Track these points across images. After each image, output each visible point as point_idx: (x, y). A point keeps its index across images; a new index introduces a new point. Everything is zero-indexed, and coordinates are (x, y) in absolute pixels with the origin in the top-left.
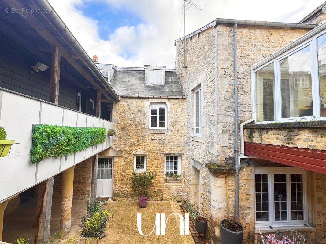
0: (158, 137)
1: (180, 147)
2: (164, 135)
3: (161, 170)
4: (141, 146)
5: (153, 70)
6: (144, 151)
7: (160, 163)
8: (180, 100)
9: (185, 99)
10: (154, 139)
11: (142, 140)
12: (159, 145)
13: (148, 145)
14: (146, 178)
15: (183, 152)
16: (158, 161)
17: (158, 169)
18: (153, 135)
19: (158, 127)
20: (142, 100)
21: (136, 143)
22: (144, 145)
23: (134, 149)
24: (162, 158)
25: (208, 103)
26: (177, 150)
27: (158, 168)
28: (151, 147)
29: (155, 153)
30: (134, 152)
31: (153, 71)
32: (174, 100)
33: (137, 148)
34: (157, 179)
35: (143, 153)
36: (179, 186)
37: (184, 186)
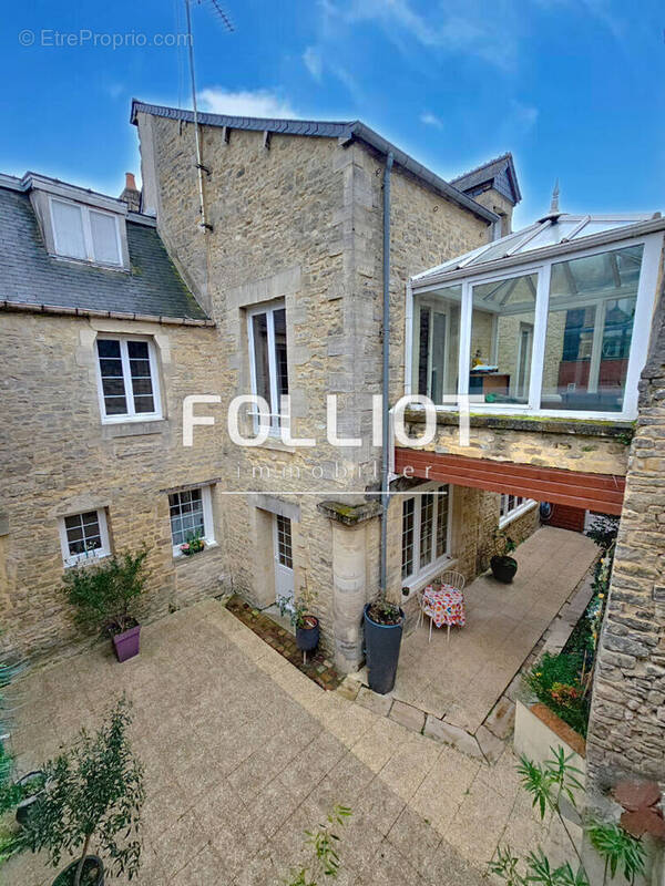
0: (142, 445)
1: (209, 463)
2: (159, 437)
3: (163, 538)
4: (83, 485)
5: (77, 205)
6: (97, 498)
7: (157, 518)
8: (196, 331)
9: (214, 327)
10: (128, 453)
11: (85, 462)
12: (145, 469)
13: (108, 475)
14: (116, 572)
15: (219, 474)
16: (151, 515)
17: (153, 536)
18: (124, 441)
19: (132, 416)
20: (60, 323)
21: (59, 479)
22: (93, 480)
23: (57, 497)
24: (160, 506)
25: (316, 359)
26: (202, 472)
27: (152, 533)
28: (119, 480)
29: (137, 494)
30: (56, 508)
31: (76, 211)
32: (180, 330)
33: (67, 493)
34: (152, 565)
35: (95, 503)
36: (215, 560)
37: (226, 556)
